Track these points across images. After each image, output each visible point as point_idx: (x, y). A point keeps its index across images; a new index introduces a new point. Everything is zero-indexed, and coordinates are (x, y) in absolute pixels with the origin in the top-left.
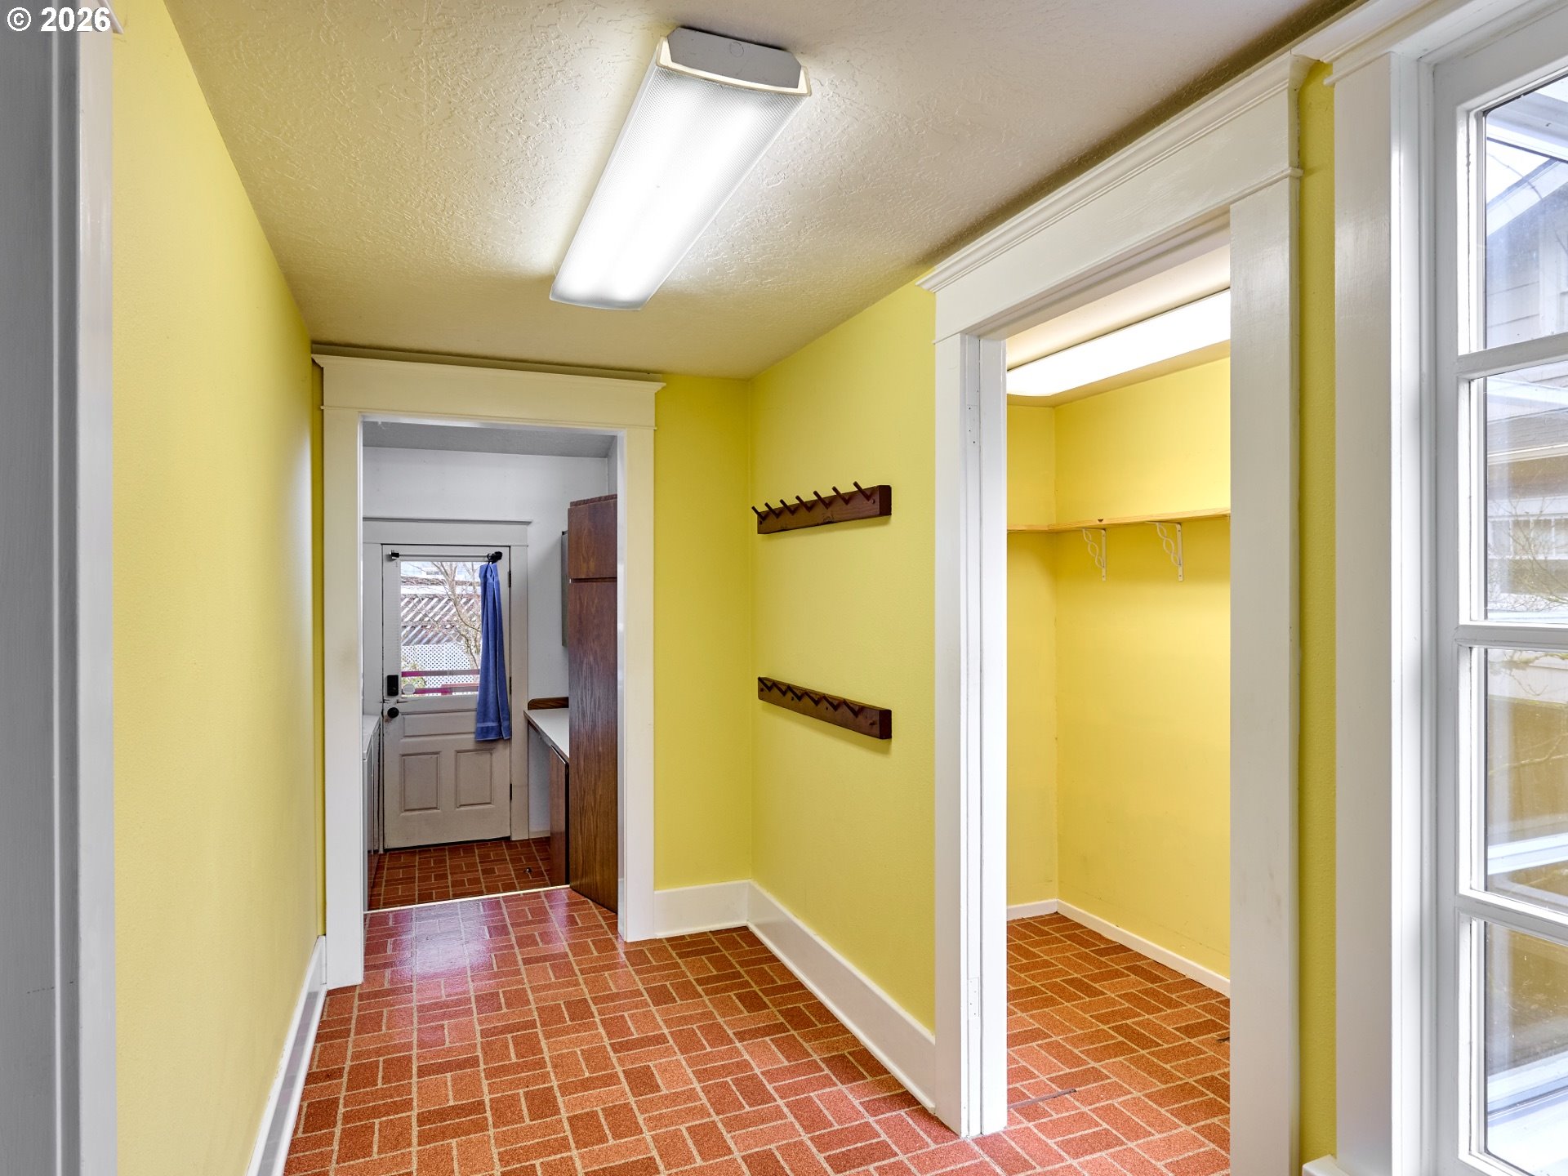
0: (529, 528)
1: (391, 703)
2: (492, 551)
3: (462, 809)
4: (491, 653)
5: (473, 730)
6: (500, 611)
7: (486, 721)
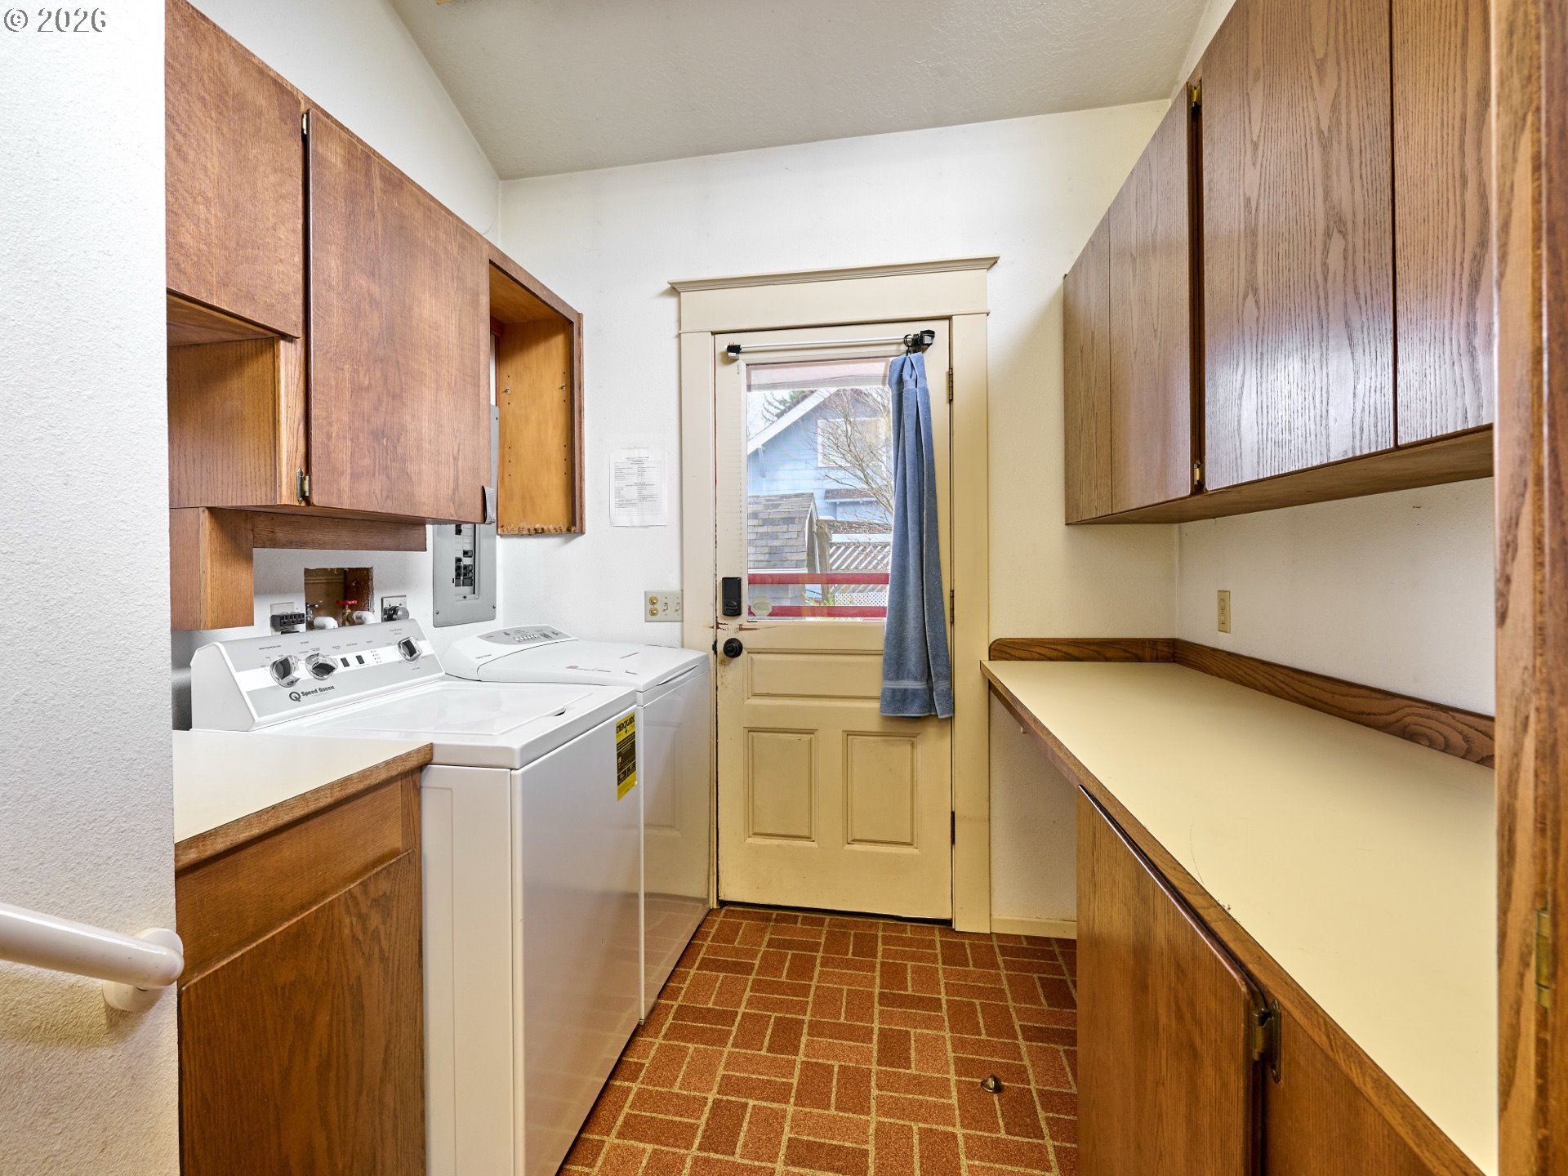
0: (994, 276)
1: (730, 629)
2: (916, 329)
3: (857, 847)
4: (912, 535)
5: (878, 693)
6: (931, 451)
7: (903, 678)
